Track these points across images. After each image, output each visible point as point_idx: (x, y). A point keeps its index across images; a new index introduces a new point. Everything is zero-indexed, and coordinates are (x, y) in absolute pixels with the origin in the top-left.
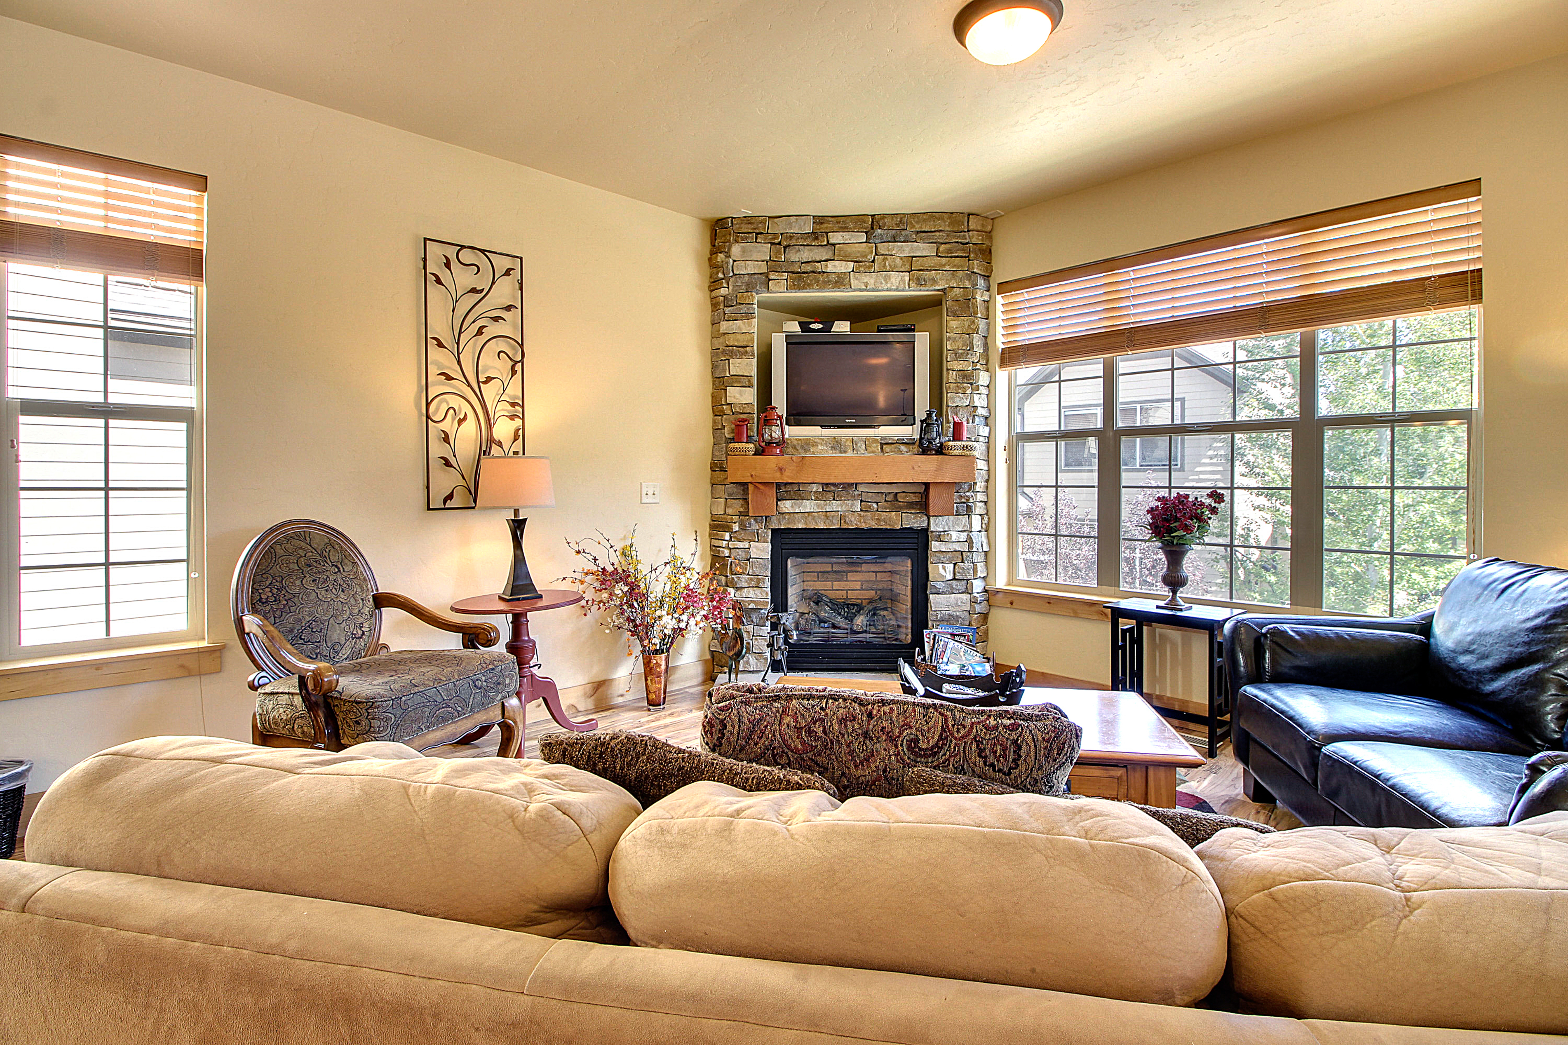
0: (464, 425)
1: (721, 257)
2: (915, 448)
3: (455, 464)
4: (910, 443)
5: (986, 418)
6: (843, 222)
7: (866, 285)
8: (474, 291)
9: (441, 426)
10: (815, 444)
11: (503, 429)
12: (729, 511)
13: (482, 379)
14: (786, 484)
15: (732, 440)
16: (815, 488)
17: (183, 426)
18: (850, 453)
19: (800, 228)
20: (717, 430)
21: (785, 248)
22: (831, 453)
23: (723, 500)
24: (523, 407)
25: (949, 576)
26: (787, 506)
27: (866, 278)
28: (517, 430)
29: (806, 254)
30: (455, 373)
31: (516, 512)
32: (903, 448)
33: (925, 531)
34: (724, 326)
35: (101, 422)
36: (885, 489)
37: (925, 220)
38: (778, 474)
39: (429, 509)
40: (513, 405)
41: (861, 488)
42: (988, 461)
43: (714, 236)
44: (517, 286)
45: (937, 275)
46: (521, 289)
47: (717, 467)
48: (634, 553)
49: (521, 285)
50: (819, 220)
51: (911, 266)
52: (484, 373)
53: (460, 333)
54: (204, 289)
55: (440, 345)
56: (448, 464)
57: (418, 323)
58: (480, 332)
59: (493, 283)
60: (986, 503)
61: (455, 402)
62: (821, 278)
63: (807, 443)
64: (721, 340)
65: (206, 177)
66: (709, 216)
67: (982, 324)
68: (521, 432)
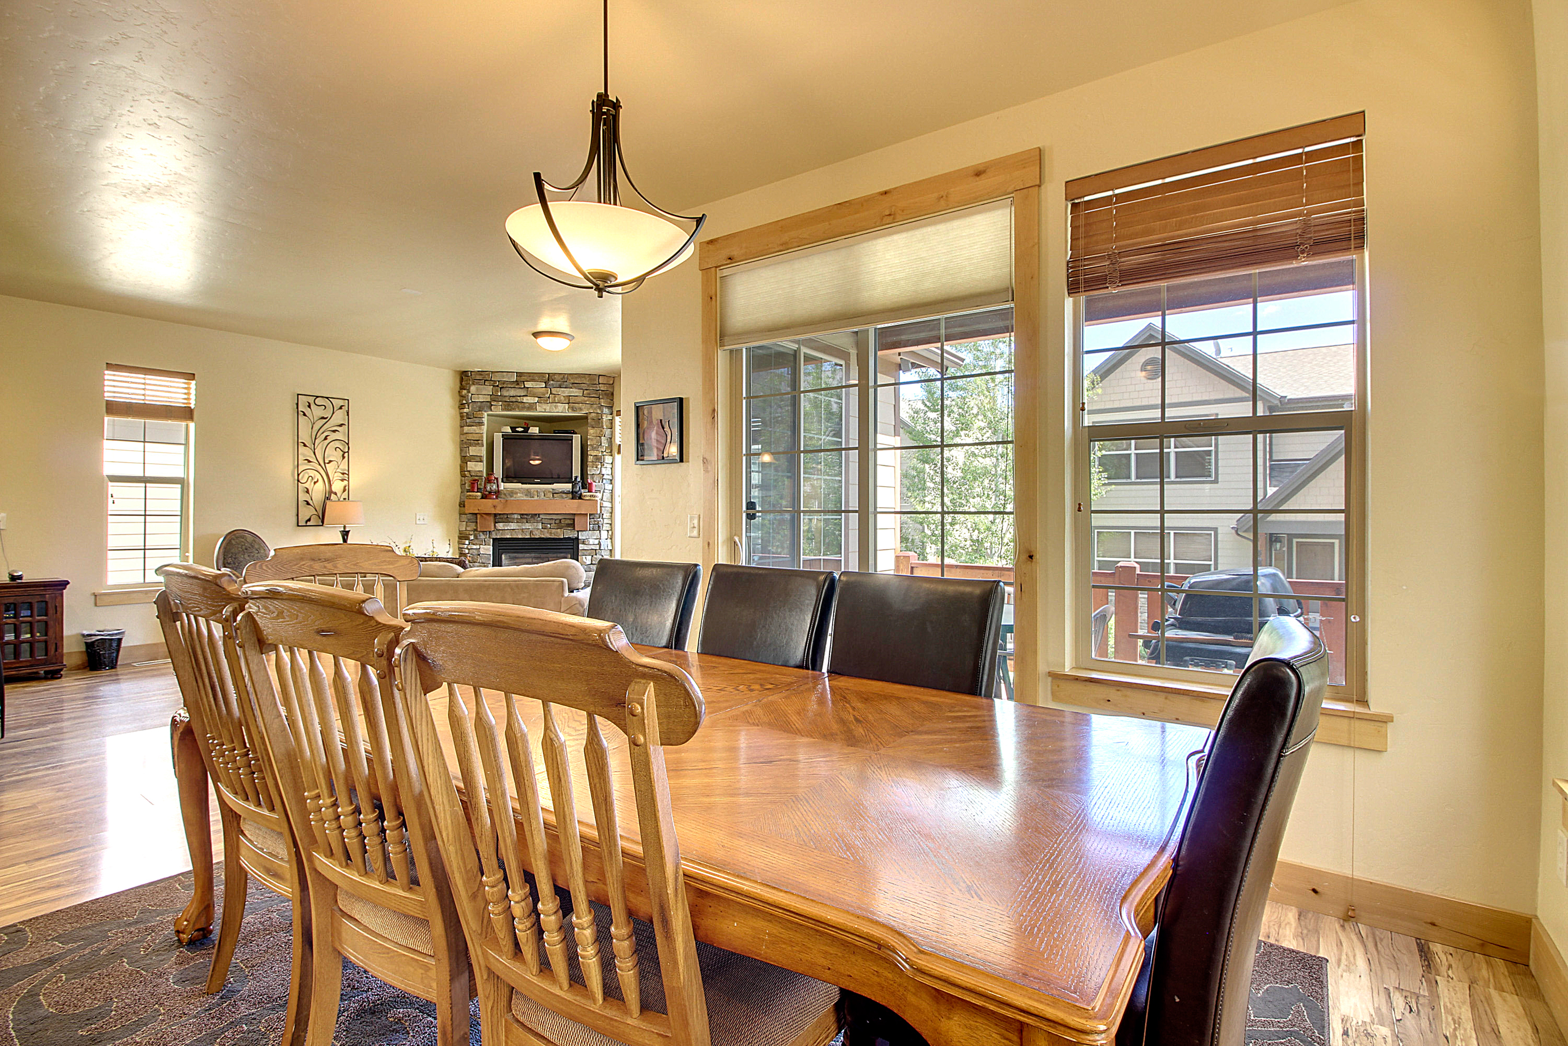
0: (317, 484)
1: (464, 392)
2: (570, 496)
3: (311, 504)
4: (568, 493)
5: (611, 480)
6: (533, 376)
7: (545, 409)
8: (323, 418)
9: (305, 485)
10: (516, 493)
11: (337, 486)
12: (468, 529)
13: (327, 461)
14: (500, 514)
15: (468, 491)
16: (516, 516)
17: (179, 486)
18: (536, 498)
19: (509, 378)
20: (463, 485)
21: (501, 388)
22: (525, 498)
23: (465, 523)
24: (348, 475)
25: (589, 562)
26: (500, 526)
27: (544, 406)
28: (345, 486)
29: (512, 392)
30: (313, 459)
31: (345, 527)
32: (564, 495)
33: (577, 539)
34: (466, 429)
35: (143, 485)
36: (554, 517)
37: (576, 378)
38: (493, 509)
39: (298, 526)
40: (343, 474)
41: (541, 516)
42: (612, 502)
43: (462, 380)
44: (346, 414)
45: (583, 406)
46: (348, 415)
47: (462, 505)
48: (411, 551)
49: (348, 413)
50: (519, 374)
51: (569, 400)
52: (328, 458)
53: (315, 439)
54: (192, 425)
55: (305, 445)
56: (308, 504)
57: (294, 435)
58: (326, 438)
59: (333, 413)
60: (611, 524)
61: (312, 473)
62: (520, 405)
63: (512, 493)
64: (465, 436)
65: (194, 374)
66: (458, 369)
67: (608, 432)
68: (347, 488)
